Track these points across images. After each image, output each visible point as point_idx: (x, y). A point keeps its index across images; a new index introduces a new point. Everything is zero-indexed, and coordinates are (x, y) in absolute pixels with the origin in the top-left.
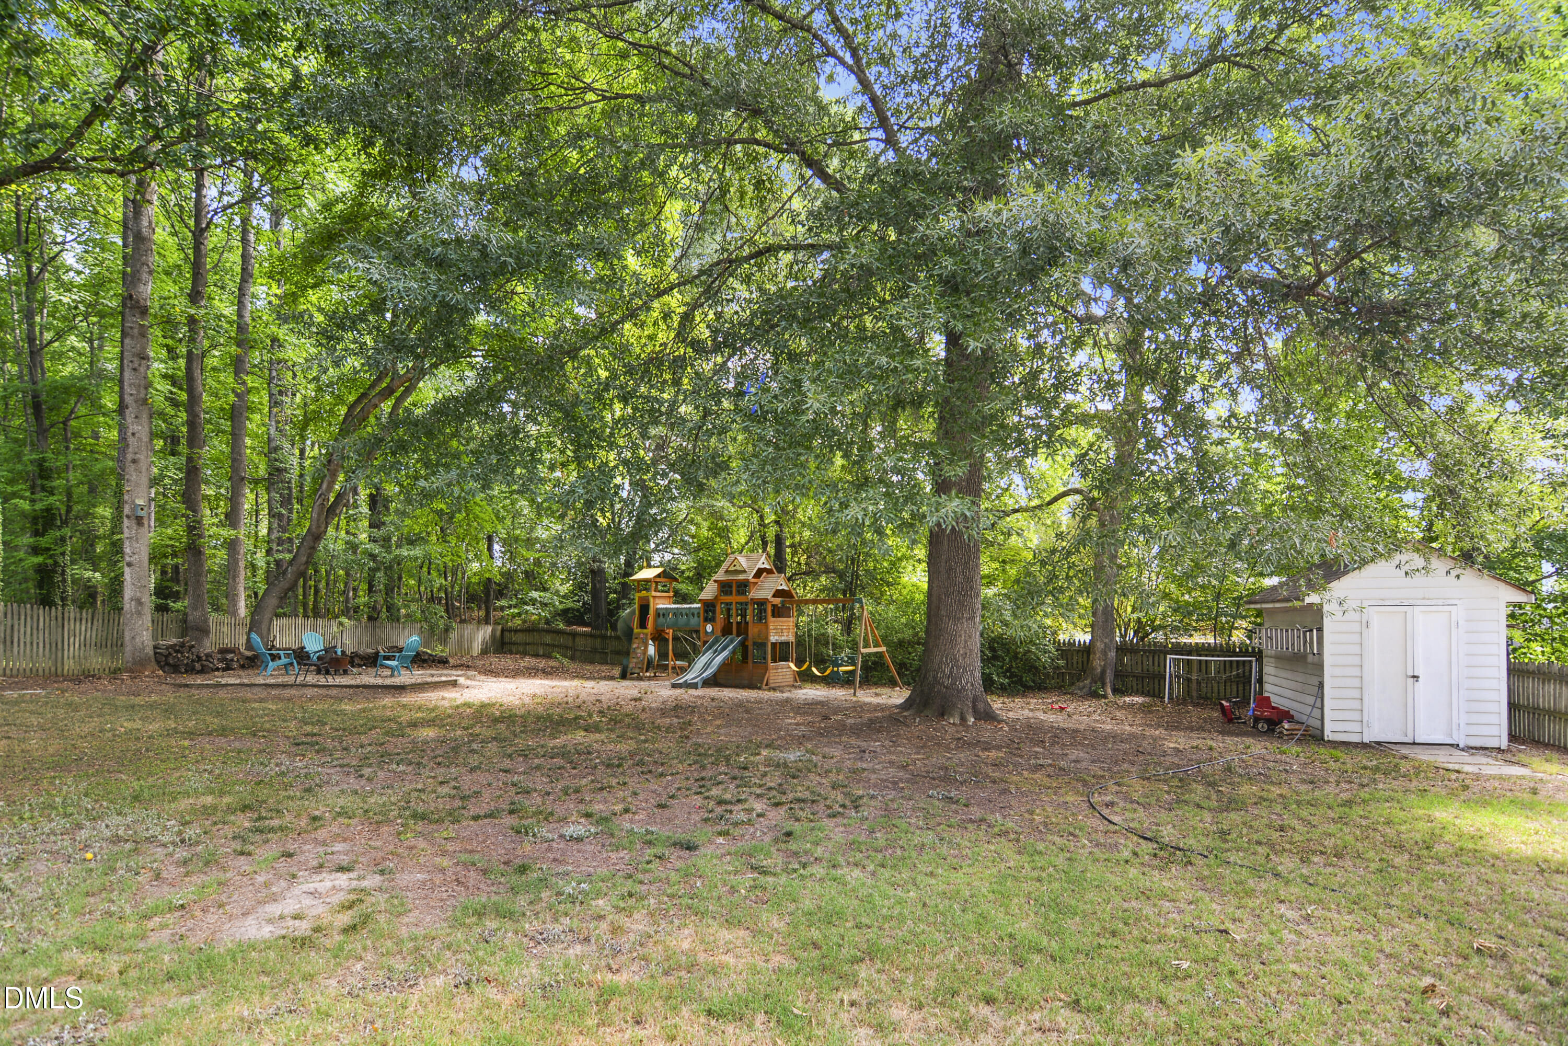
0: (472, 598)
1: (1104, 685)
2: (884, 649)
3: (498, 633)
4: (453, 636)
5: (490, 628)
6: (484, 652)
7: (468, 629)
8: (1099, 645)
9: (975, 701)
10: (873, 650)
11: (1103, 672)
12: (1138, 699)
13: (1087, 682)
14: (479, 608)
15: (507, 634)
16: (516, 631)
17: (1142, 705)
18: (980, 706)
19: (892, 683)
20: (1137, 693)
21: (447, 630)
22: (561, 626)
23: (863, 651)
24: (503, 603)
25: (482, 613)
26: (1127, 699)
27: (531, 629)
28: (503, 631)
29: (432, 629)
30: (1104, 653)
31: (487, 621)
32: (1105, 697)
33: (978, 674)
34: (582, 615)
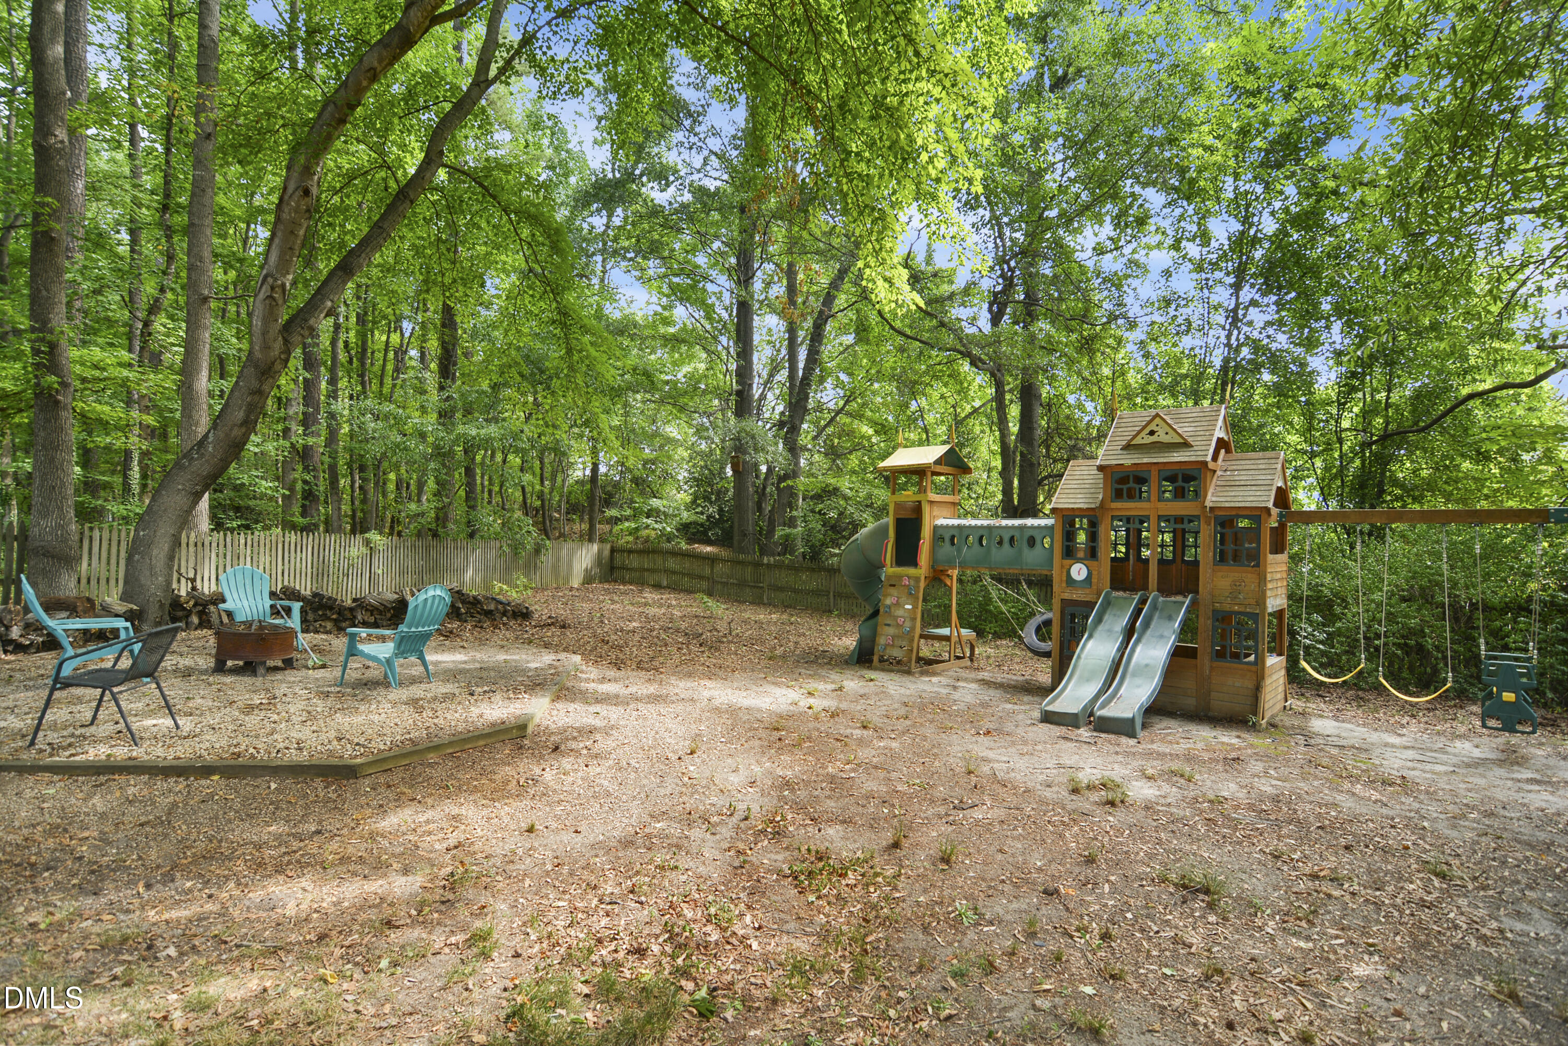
0: (574, 508)
3: (607, 553)
4: (546, 559)
5: (595, 547)
6: (588, 579)
7: (566, 548)
14: (582, 520)
15: (617, 556)
16: (630, 552)
21: (537, 551)
22: (684, 546)
24: (613, 512)
25: (585, 526)
27: (649, 550)
28: (613, 551)
29: (516, 548)
31: (590, 537)
34: (705, 533)
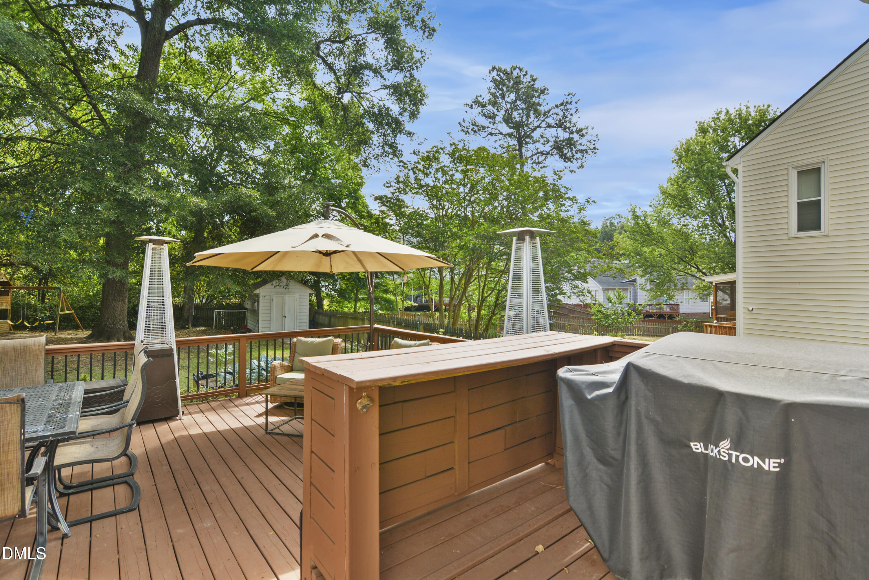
1: (188, 324)
2: (73, 311)
8: (187, 307)
9: (124, 333)
10: (67, 312)
11: (188, 318)
12: (203, 328)
13: (181, 322)
17: (204, 330)
18: (127, 335)
19: (77, 328)
20: (202, 326)
23: (60, 313)
26: (198, 329)
30: (189, 310)
32: (188, 328)
33: (126, 322)
